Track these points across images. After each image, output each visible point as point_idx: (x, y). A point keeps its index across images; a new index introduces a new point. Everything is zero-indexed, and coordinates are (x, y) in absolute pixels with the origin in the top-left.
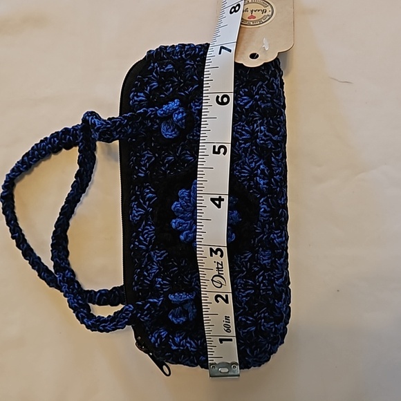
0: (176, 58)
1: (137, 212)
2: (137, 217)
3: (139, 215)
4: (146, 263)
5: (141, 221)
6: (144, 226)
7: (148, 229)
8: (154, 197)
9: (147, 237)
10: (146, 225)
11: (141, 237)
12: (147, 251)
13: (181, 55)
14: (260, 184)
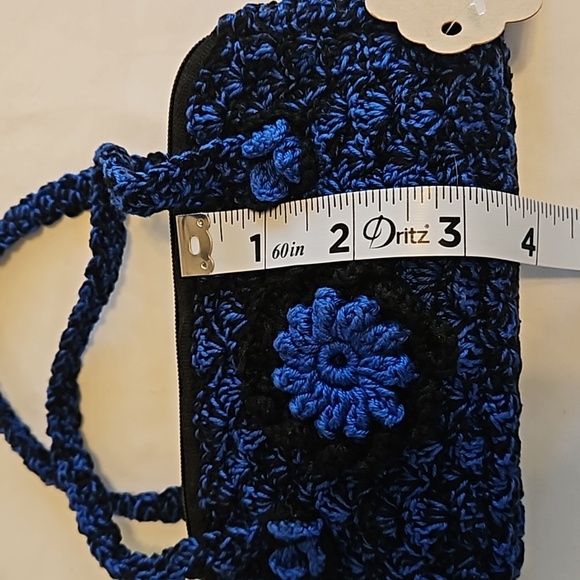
0: (279, 28)
1: (206, 349)
2: (206, 359)
3: (210, 355)
4: (224, 453)
5: (214, 366)
6: (220, 379)
7: (227, 384)
8: (241, 320)
9: (226, 401)
10: (225, 374)
11: (213, 400)
12: (226, 429)
13: (289, 21)
14: (460, 298)
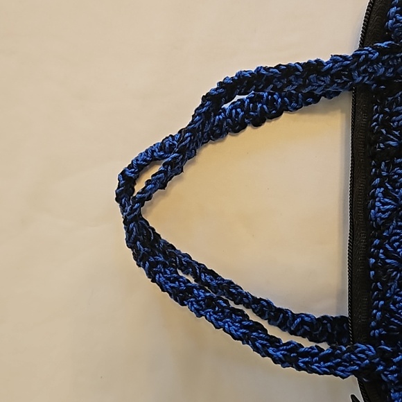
2: (384, 213)
3: (387, 210)
5: (389, 219)
6: (393, 229)
7: (398, 234)
9: (398, 247)
11: (387, 246)
